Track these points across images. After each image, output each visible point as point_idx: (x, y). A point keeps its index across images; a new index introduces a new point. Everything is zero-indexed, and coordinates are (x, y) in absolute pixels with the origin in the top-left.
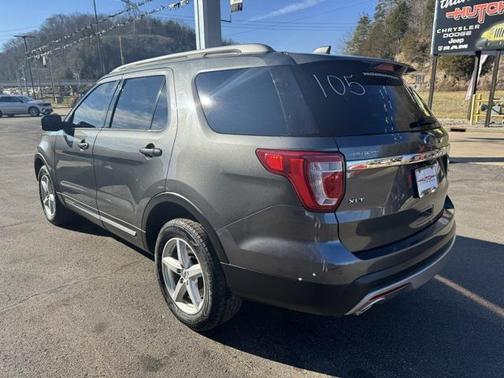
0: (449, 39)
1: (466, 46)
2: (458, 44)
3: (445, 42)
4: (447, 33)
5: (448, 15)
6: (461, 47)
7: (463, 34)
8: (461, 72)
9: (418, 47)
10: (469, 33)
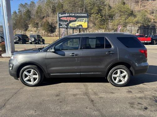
0: (62, 24)
1: (66, 27)
2: (64, 26)
3: (61, 25)
4: (62, 23)
5: (61, 18)
6: (65, 27)
7: (65, 24)
8: (49, 32)
9: (35, 23)
10: (66, 24)
